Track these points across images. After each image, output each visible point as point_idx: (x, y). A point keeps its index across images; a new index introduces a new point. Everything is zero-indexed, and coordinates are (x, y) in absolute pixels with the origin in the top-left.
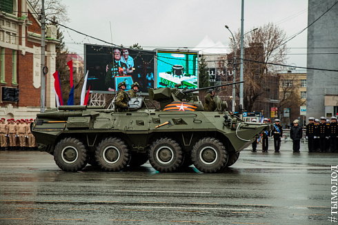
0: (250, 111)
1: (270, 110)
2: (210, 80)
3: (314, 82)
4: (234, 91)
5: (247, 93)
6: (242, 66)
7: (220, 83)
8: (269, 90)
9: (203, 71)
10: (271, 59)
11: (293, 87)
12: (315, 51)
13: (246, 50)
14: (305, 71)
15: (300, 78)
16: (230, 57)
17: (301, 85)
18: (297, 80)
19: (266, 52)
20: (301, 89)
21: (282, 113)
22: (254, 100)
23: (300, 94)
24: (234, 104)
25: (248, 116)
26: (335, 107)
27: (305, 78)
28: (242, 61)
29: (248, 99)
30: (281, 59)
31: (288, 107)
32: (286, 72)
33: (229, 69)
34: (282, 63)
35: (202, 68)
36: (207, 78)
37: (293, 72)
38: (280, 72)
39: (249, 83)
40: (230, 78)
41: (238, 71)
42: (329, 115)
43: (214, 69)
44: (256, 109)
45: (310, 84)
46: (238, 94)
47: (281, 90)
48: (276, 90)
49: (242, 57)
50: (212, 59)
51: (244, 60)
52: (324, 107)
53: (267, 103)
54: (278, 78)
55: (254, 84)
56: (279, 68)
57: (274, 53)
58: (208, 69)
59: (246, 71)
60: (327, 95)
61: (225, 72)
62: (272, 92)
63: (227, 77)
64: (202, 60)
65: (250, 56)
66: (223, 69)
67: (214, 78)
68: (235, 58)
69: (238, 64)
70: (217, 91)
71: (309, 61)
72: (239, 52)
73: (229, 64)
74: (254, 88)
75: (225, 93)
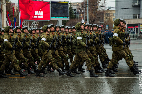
2: (74, 14)
3: (119, 14)
5: (90, 19)
6: (88, 8)
7: (78, 15)
8: (99, 18)
10: (100, 4)
11: (110, 16)
14: (115, 9)
15: (113, 12)
16: (82, 3)
17: (113, 15)
18: (111, 13)
19: (98, 1)
20: (113, 17)
21: (105, 27)
22: (93, 22)
23: (112, 19)
26: (127, 24)
27: (115, 12)
28: (88, 5)
29: (91, 22)
30: (104, 4)
31: (108, 25)
32: (107, 10)
33: (82, 9)
34: (105, 6)
35: (71, 9)
36: (73, 13)
37: (110, 10)
38: (104, 10)
39: (91, 15)
40: (83, 13)
41: (86, 10)
43: (76, 9)
45: (117, 14)
46: (86, 20)
47: (105, 18)
48: (103, 18)
49: (88, 4)
50: (75, 5)
51: (89, 5)
53: (99, 23)
54: (102, 13)
55: (93, 15)
56: (104, 8)
57: (101, 2)
58: (73, 9)
59: (89, 10)
61: (80, 10)
62: (101, 18)
63: (81, 13)
64: (70, 5)
65: (91, 3)
66: (80, 9)
67: (76, 13)
68: (85, 4)
69: (86, 7)
70: (77, 19)
71: (116, 5)
72: (86, 2)
73: (82, 7)
74: (93, 17)
75: (81, 20)
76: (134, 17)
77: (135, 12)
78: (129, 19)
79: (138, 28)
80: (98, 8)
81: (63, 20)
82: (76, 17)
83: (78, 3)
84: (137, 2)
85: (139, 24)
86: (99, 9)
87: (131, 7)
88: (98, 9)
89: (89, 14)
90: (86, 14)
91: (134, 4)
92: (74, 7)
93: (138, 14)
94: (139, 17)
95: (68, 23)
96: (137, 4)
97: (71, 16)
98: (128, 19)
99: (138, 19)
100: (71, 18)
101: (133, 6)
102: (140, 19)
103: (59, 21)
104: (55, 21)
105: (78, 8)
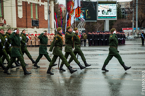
0: (141, 27)
4: (133, 18)
5: (139, 19)
6: (137, 7)
7: (127, 15)
9: (119, 10)
16: (131, 3)
22: (143, 22)
24: (133, 24)
25: (140, 29)
28: (137, 4)
29: (140, 22)
33: (131, 8)
35: (119, 8)
36: (121, 13)
39: (140, 14)
40: (131, 13)
41: (135, 9)
43: (124, 9)
44: (144, 26)
46: (135, 20)
49: (137, 2)
50: (123, 4)
51: (138, 4)
55: (143, 15)
58: (121, 9)
59: (139, 9)
61: (129, 10)
63: (130, 12)
64: (118, 5)
65: (141, 2)
66: (128, 8)
68: (134, 3)
69: (135, 6)
70: (125, 18)
73: (131, 6)
75: (129, 19)
81: (110, 20)
82: (124, 17)
83: (126, 2)
89: (138, 14)
90: (135, 14)
92: (123, 7)
95: (116, 24)
97: (119, 15)
100: (119, 18)
103: (106, 21)
104: (102, 21)
105: (126, 7)
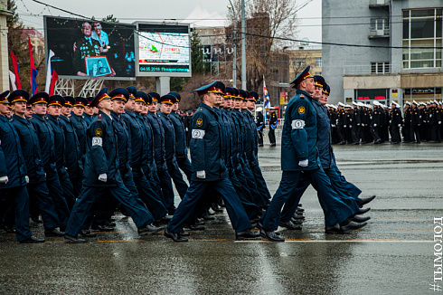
1: (279, 96)
2: (204, 61)
3: (331, 59)
4: (235, 74)
5: (251, 75)
6: (244, 42)
7: (217, 63)
8: (277, 71)
9: (195, 49)
10: (279, 33)
12: (331, 22)
13: (248, 22)
14: (320, 47)
15: (314, 55)
16: (229, 30)
17: (316, 65)
18: (310, 59)
19: (273, 23)
20: (315, 70)
22: (259, 85)
26: (355, 90)
27: (320, 55)
28: (243, 36)
29: (252, 83)
30: (290, 33)
32: (298, 49)
33: (227, 46)
34: (292, 38)
35: (195, 45)
36: (201, 58)
37: (306, 48)
38: (290, 49)
39: (253, 63)
40: (229, 58)
41: (239, 48)
42: (349, 100)
43: (209, 47)
44: (262, 95)
45: (326, 62)
46: (239, 77)
47: (291, 71)
48: (286, 71)
49: (243, 30)
50: (207, 33)
51: (247, 34)
52: (342, 90)
53: (275, 87)
54: (284, 57)
55: (259, 64)
56: (288, 43)
57: (282, 25)
58: (201, 47)
59: (248, 48)
60: (346, 76)
61: (223, 50)
62: (281, 73)
63: (225, 56)
64: (194, 35)
65: (253, 29)
66: (220, 46)
67: (209, 58)
68: (235, 32)
69: (239, 40)
70: (214, 73)
71: (324, 35)
72: (239, 24)
73: (227, 39)
74: (259, 69)
75: (224, 76)
76: (373, 70)
77: (377, 56)
78: (361, 76)
79: (386, 101)
80: (271, 44)
81: (171, 78)
82: (209, 69)
83: (215, 28)
84: (381, 29)
85: (389, 89)
86: (277, 46)
87: (367, 42)
88: (272, 46)
89: (247, 61)
90: (239, 61)
91: (373, 34)
92: (204, 41)
93: (386, 60)
94: (387, 68)
95: (188, 87)
96: (381, 33)
97: (196, 65)
98: (358, 76)
99: (386, 75)
100: (197, 72)
101: (370, 39)
102: (389, 75)
103: (161, 79)
104: (150, 80)
105: (216, 42)
